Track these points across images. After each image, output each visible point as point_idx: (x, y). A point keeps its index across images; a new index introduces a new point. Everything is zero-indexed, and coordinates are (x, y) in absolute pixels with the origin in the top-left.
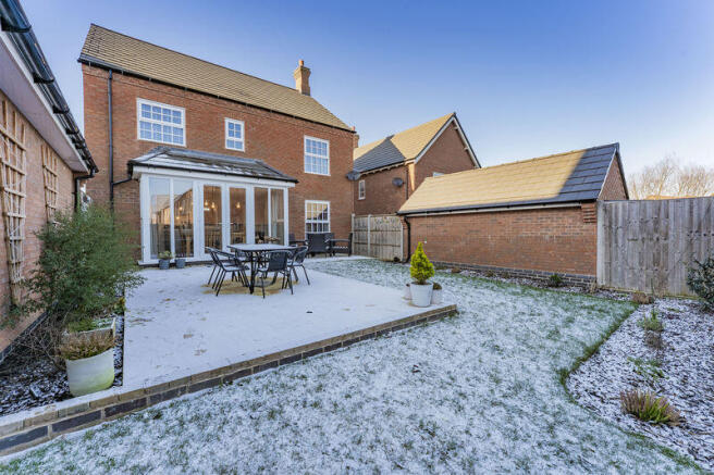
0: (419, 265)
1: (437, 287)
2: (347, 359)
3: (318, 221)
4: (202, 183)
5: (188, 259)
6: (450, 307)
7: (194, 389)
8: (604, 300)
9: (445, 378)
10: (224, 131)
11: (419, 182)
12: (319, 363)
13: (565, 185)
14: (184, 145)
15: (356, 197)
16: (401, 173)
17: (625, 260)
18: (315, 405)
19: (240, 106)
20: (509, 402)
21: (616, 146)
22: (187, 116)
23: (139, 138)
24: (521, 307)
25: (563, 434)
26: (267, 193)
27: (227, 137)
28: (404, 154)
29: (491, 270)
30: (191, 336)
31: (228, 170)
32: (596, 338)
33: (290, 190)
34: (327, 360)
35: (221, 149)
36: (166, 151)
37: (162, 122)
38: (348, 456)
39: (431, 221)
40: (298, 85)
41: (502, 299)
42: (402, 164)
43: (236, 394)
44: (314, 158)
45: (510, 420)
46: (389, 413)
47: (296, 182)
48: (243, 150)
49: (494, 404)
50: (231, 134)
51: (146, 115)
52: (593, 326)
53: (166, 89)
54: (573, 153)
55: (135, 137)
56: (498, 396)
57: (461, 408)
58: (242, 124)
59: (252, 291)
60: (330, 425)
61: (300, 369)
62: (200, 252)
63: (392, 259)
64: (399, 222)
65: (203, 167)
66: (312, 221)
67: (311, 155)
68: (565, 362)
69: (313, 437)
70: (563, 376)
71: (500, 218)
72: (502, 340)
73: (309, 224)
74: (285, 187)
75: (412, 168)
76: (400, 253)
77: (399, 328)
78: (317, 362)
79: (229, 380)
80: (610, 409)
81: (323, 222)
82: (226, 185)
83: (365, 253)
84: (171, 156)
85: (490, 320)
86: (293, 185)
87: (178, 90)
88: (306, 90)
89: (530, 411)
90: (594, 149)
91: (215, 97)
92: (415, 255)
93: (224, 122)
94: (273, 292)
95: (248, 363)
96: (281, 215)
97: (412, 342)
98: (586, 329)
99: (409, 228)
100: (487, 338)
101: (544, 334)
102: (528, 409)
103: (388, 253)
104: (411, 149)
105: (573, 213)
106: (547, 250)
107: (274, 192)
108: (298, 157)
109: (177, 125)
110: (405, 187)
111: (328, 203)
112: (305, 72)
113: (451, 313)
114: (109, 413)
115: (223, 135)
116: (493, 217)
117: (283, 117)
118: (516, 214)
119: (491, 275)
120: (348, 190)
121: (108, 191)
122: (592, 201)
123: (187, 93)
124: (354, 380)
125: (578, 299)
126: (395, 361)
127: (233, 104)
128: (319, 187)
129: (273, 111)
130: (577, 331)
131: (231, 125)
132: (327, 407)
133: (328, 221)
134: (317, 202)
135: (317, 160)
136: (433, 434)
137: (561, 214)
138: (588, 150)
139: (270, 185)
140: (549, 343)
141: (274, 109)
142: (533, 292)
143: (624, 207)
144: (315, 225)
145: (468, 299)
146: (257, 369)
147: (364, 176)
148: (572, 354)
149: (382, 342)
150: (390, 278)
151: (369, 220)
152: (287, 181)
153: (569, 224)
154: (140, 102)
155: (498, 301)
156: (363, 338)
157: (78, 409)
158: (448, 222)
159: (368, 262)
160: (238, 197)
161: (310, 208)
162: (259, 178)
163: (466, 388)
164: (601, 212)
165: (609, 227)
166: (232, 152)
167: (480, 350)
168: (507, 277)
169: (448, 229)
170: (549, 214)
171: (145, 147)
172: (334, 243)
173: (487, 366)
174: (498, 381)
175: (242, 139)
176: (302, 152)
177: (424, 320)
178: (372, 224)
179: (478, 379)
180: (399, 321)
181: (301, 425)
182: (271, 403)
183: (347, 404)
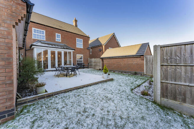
0: (105, 70)
1: (109, 74)
2: (91, 88)
3: (80, 60)
4: (50, 50)
5: (47, 70)
6: (112, 79)
7: (61, 93)
8: (144, 77)
9: (110, 90)
10: (55, 37)
11: (105, 50)
12: (85, 89)
13: (138, 52)
14: (45, 40)
15: (89, 54)
16: (101, 48)
17: (150, 68)
18: (86, 94)
19: (60, 30)
20: (121, 93)
21: (148, 43)
22: (46, 33)
23: (33, 38)
24: (127, 78)
25: (129, 97)
26: (67, 53)
27: (56, 38)
28: (102, 43)
29: (122, 71)
30: (57, 85)
31: (57, 47)
32: (140, 83)
33: (73, 52)
34: (87, 88)
35: (55, 41)
36: (40, 41)
37: (39, 34)
38: (93, 100)
39: (108, 60)
40: (74, 24)
41: (123, 77)
42: (101, 46)
43: (70, 94)
44: (79, 44)
45: (121, 95)
46: (99, 95)
47: (74, 50)
48: (60, 41)
49: (118, 94)
50: (57, 37)
51: (35, 32)
52: (140, 81)
53: (40, 25)
54: (140, 44)
55: (32, 38)
56: (119, 92)
57: (112, 94)
58: (60, 35)
59: (67, 77)
60: (89, 97)
61: (82, 90)
62: (50, 68)
63: (99, 69)
64: (101, 60)
65: (51, 46)
66: (78, 60)
67: (78, 43)
68: (133, 87)
69: (86, 98)
70: (132, 90)
71: (124, 59)
72: (122, 84)
73: (78, 61)
74: (72, 51)
75: (104, 47)
76: (101, 68)
77: (101, 83)
78: (85, 88)
79: (68, 91)
80: (139, 94)
81: (81, 60)
82: (56, 51)
83: (92, 68)
84: (42, 43)
85: (120, 81)
86: (74, 51)
87: (43, 26)
88: (76, 26)
89: (125, 95)
90: (144, 44)
91: (53, 28)
92: (104, 67)
93: (55, 34)
94: (72, 76)
95: (71, 88)
96: (70, 58)
97: (103, 85)
98: (139, 82)
99: (103, 62)
100: (119, 84)
101: (130, 83)
102: (124, 94)
103: (98, 68)
104: (103, 42)
105: (139, 58)
106: (134, 66)
107: (69, 52)
108: (75, 43)
109: (43, 35)
110: (102, 51)
111: (82, 55)
112: (76, 21)
113: (112, 80)
114: (47, 97)
115: (55, 38)
116: (122, 59)
117: (71, 33)
118: (127, 58)
119: (122, 72)
120: (87, 52)
121: (24, 52)
122: (143, 55)
123: (46, 27)
124: (92, 91)
125: (139, 77)
126: (100, 88)
127: (58, 30)
128: (80, 51)
129: (69, 32)
130: (137, 83)
131: (57, 35)
132: (88, 94)
133: (83, 60)
134: (79, 55)
135: (80, 44)
136: (107, 98)
137: (137, 58)
138: (143, 44)
139: (68, 51)
140: (131, 85)
141: (69, 31)
142: (130, 76)
143: (149, 57)
144: (79, 61)
145: (116, 77)
146: (73, 90)
147: (91, 48)
148: (135, 86)
149: (97, 85)
150: (99, 73)
151: (93, 60)
152: (72, 50)
153: (138, 61)
154: (33, 29)
155: (122, 78)
156: (94, 84)
157: (42, 96)
158: (112, 60)
159: (93, 70)
160: (60, 54)
161: (78, 57)
162: (65, 49)
163: (113, 91)
164: (145, 58)
165: (146, 61)
166: (58, 42)
167: (117, 86)
168: (125, 73)
169: (112, 62)
170: (135, 58)
171: (35, 40)
172: (84, 65)
173: (118, 88)
174: (120, 91)
175: (60, 39)
176: (76, 42)
177: (106, 81)
178: (94, 61)
179: (116, 90)
180: (101, 81)
181: (84, 97)
182: (78, 94)
183: (92, 94)
